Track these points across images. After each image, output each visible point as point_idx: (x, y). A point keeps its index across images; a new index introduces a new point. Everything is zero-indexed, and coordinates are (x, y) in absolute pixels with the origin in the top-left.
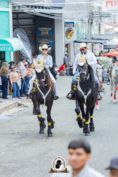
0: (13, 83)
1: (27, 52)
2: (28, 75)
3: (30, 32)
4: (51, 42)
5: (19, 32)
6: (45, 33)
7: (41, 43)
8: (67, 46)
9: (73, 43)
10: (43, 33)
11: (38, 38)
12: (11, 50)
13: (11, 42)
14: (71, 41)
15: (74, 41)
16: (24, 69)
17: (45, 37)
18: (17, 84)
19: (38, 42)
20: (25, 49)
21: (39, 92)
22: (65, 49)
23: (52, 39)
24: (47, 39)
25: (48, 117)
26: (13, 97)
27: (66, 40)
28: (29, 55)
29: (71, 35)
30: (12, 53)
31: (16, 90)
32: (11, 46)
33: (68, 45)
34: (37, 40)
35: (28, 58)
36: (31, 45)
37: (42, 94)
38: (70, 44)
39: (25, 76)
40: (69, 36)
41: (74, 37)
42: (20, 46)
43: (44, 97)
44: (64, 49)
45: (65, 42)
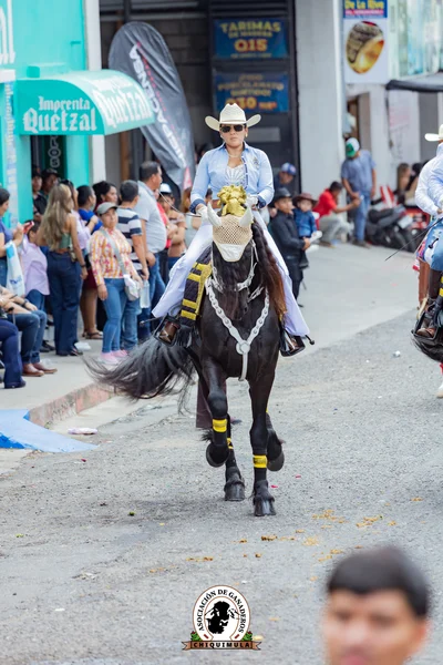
0: (107, 281)
1: (169, 134)
2: (174, 245)
3: (183, 42)
4: (280, 87)
5: (137, 41)
6: (252, 48)
7: (234, 93)
8: (353, 107)
9: (383, 90)
10: (241, 48)
11: (219, 68)
12: (94, 128)
13: (94, 92)
14: (375, 85)
15: (386, 81)
16: (153, 218)
17: (253, 65)
18: (122, 288)
19: (220, 87)
20: (161, 119)
21: (218, 324)
22: (345, 121)
23: (285, 73)
24: (259, 77)
25: (257, 431)
26: (105, 350)
27: (348, 81)
28: (178, 151)
29: (373, 56)
30: (99, 143)
31: (120, 314)
32: (93, 111)
33: (361, 102)
34: (214, 81)
35: (175, 166)
36: (190, 104)
37: (234, 332)
38: (367, 95)
39: (162, 248)
40: (362, 61)
41: (388, 66)
42: (135, 107)
43: (243, 347)
44: (341, 121)
45: (344, 90)
